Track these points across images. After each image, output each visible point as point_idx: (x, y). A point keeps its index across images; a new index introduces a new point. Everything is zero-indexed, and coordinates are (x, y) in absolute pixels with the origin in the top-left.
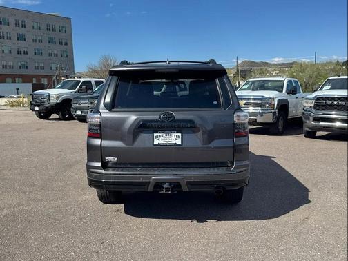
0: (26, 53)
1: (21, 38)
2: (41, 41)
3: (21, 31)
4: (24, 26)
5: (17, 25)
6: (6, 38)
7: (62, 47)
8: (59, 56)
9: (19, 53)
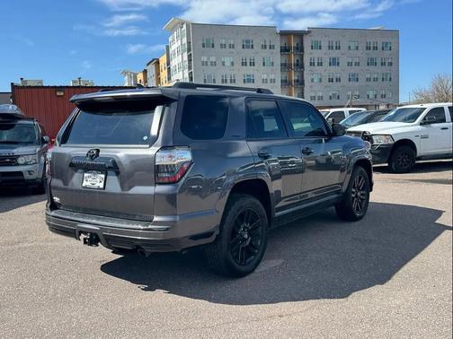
0: (338, 80)
1: (334, 62)
2: (357, 64)
3: (335, 53)
4: (338, 48)
5: (330, 47)
6: (316, 64)
7: (386, 69)
8: (380, 80)
9: (331, 80)
